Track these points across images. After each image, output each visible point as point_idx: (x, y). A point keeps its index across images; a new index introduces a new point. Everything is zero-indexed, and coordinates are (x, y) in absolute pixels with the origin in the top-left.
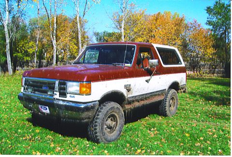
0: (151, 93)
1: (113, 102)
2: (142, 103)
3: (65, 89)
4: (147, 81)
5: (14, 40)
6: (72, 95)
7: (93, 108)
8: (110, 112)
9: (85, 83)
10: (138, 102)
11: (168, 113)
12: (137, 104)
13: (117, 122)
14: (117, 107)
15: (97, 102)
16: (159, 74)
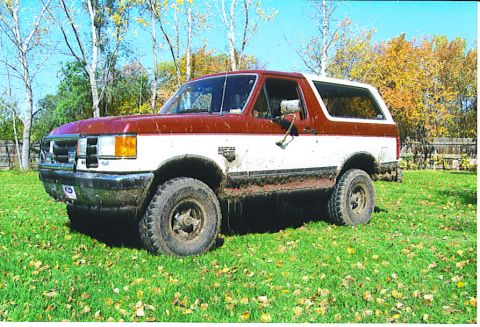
0: (293, 170)
1: (191, 179)
2: (269, 189)
3: (95, 151)
4: (279, 144)
5: (109, 101)
6: (105, 161)
7: (138, 183)
8: (180, 196)
9: (124, 136)
10: (259, 184)
11: (345, 217)
12: (256, 190)
13: (203, 220)
14: (200, 189)
15: (151, 175)
16: (316, 134)
